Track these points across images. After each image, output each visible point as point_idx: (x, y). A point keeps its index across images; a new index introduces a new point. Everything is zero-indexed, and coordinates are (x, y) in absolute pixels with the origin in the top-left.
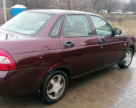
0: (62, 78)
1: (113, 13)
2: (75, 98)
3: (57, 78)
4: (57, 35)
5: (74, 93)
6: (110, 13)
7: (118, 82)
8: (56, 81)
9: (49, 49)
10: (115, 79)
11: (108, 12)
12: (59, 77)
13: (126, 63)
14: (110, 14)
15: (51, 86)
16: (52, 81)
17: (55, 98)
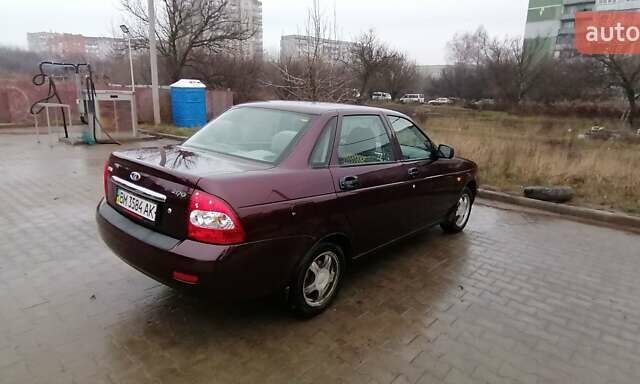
0: (332, 259)
1: (405, 99)
2: (359, 302)
3: (323, 258)
4: (323, 161)
5: (355, 293)
6: (397, 100)
7: (445, 265)
8: (321, 267)
9: (285, 197)
10: (440, 259)
11: (393, 98)
12: (327, 257)
13: (459, 220)
14: (398, 103)
15: (312, 277)
16: (314, 266)
17: (317, 303)
